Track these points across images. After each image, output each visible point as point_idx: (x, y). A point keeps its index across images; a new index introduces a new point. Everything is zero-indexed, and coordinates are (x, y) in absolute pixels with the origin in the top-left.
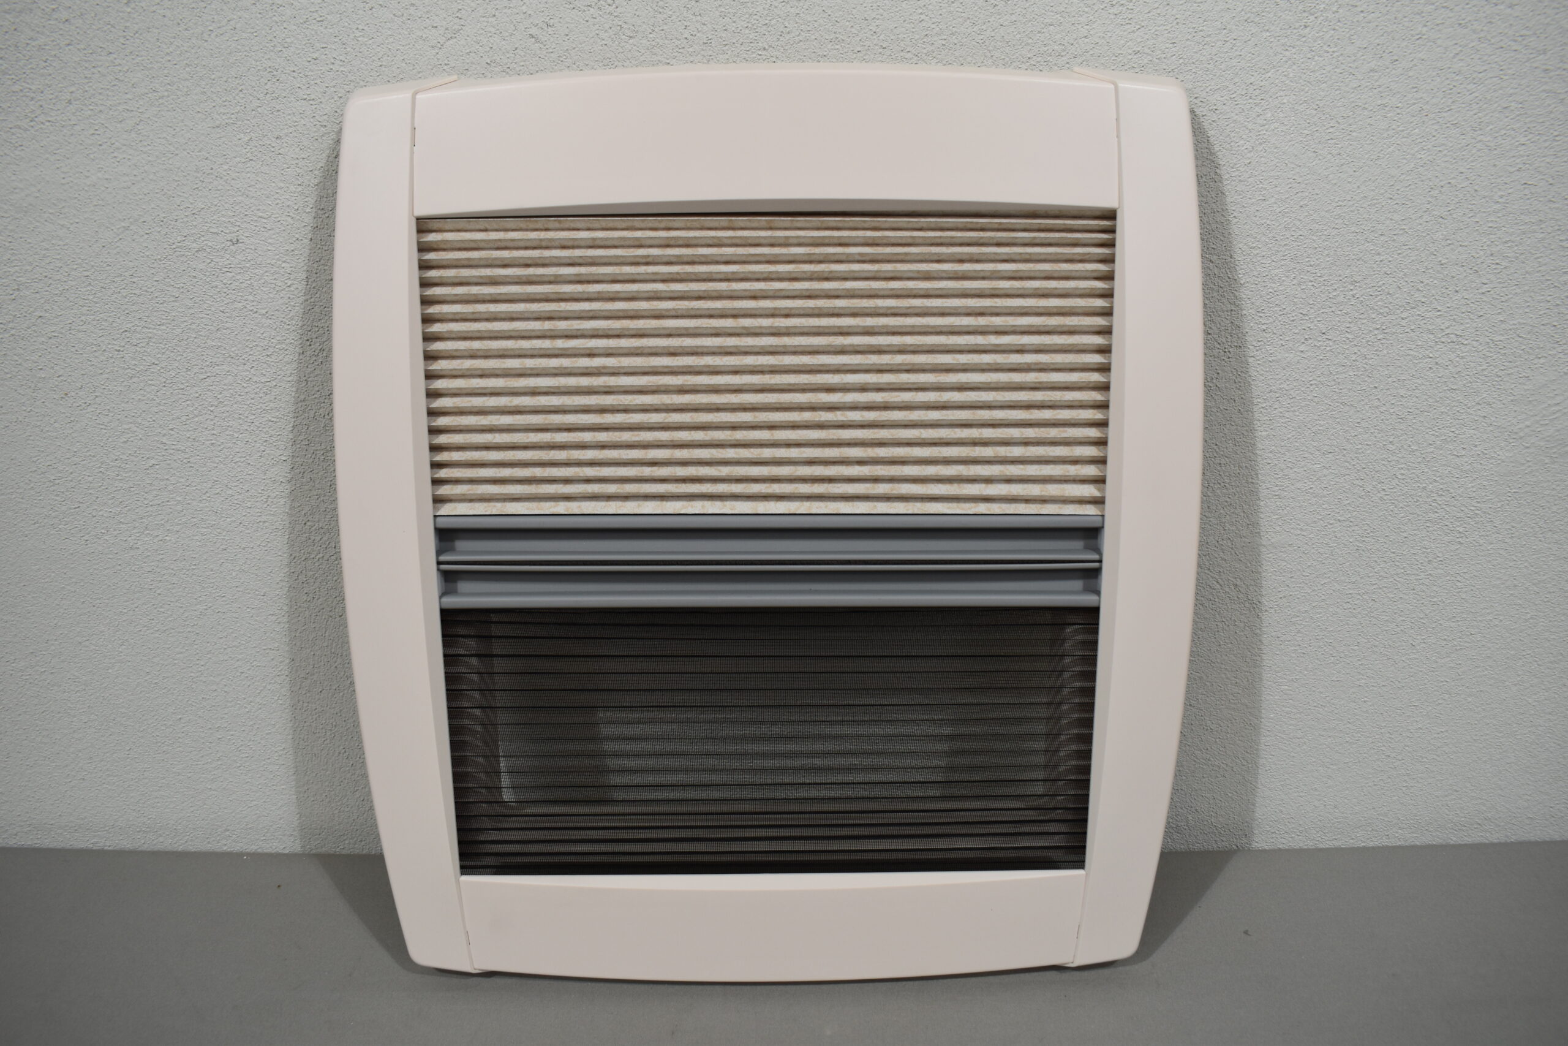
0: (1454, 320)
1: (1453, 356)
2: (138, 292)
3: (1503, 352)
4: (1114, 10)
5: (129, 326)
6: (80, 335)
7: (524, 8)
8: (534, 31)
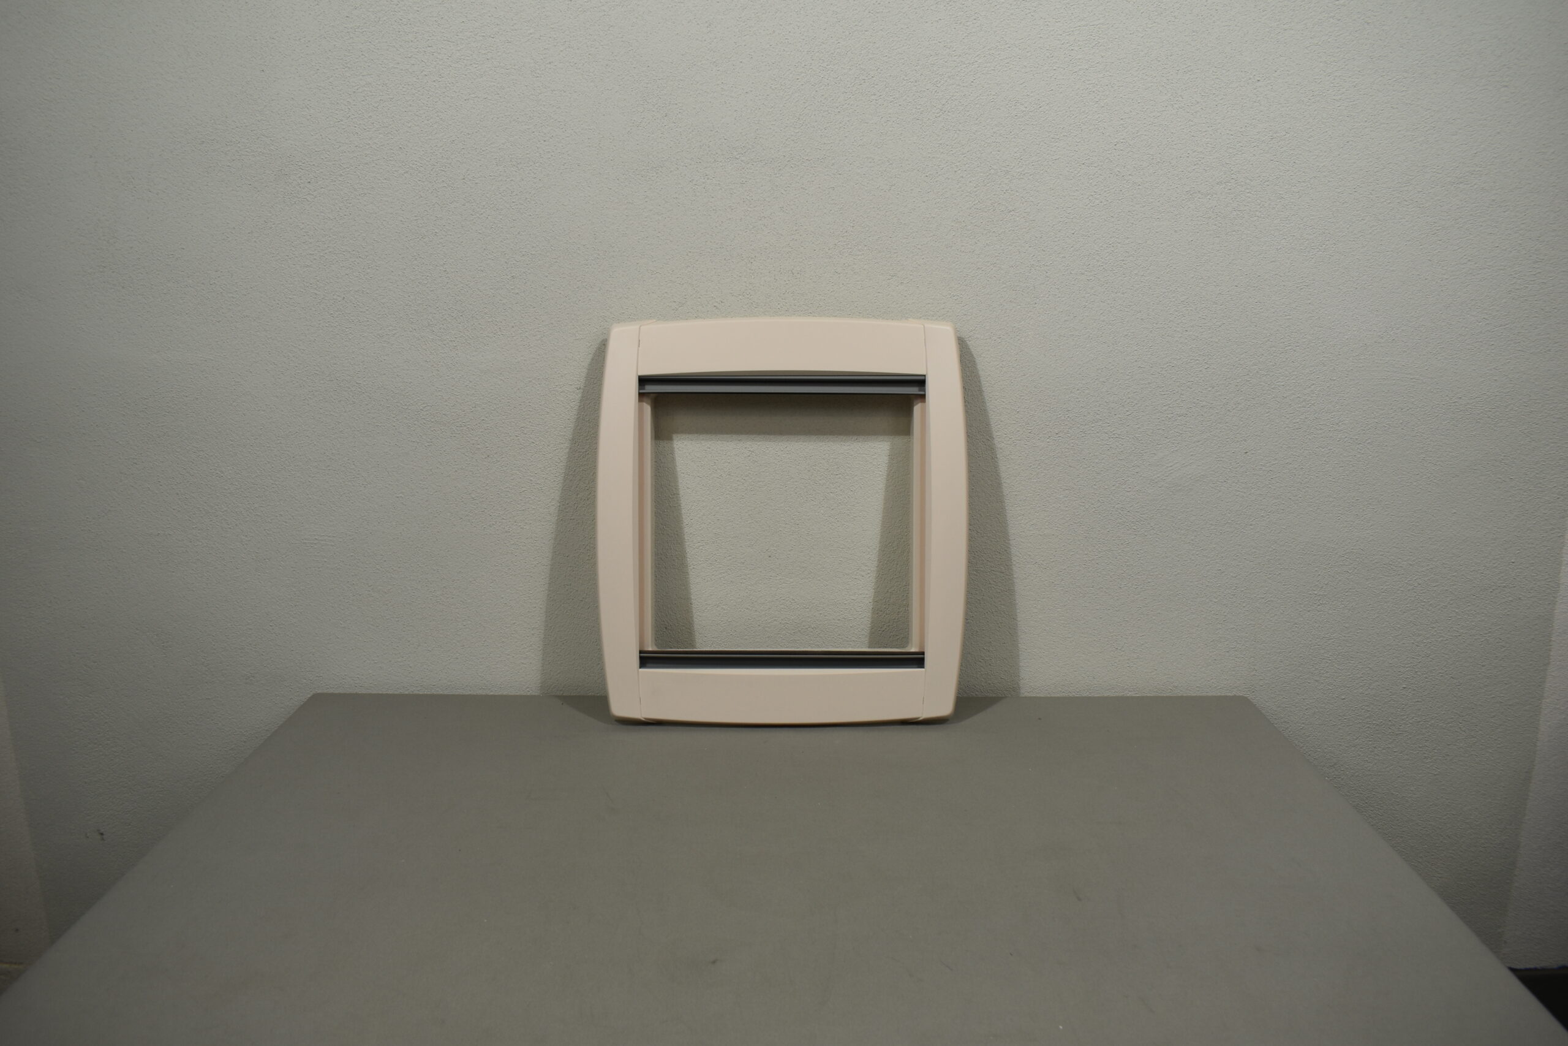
0: (1116, 427)
1: (1117, 444)
2: (531, 410)
3: (1141, 442)
4: (955, 298)
5: (524, 425)
6: (500, 429)
7: (712, 295)
8: (715, 304)
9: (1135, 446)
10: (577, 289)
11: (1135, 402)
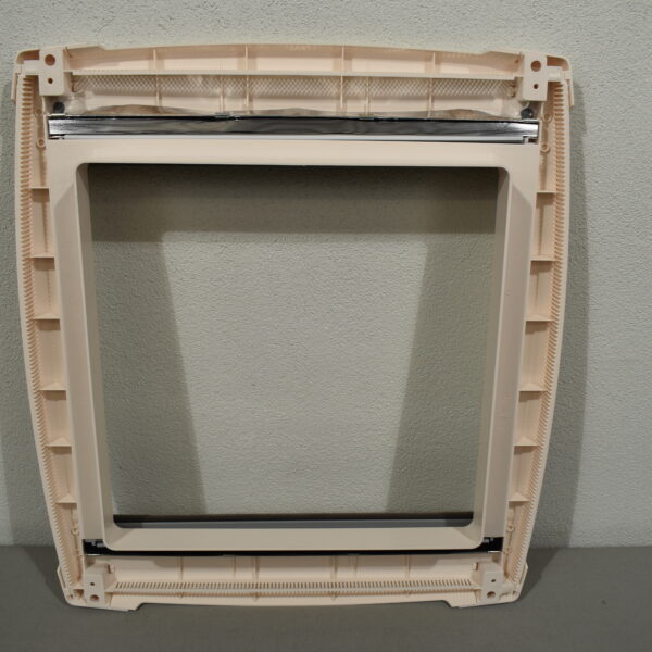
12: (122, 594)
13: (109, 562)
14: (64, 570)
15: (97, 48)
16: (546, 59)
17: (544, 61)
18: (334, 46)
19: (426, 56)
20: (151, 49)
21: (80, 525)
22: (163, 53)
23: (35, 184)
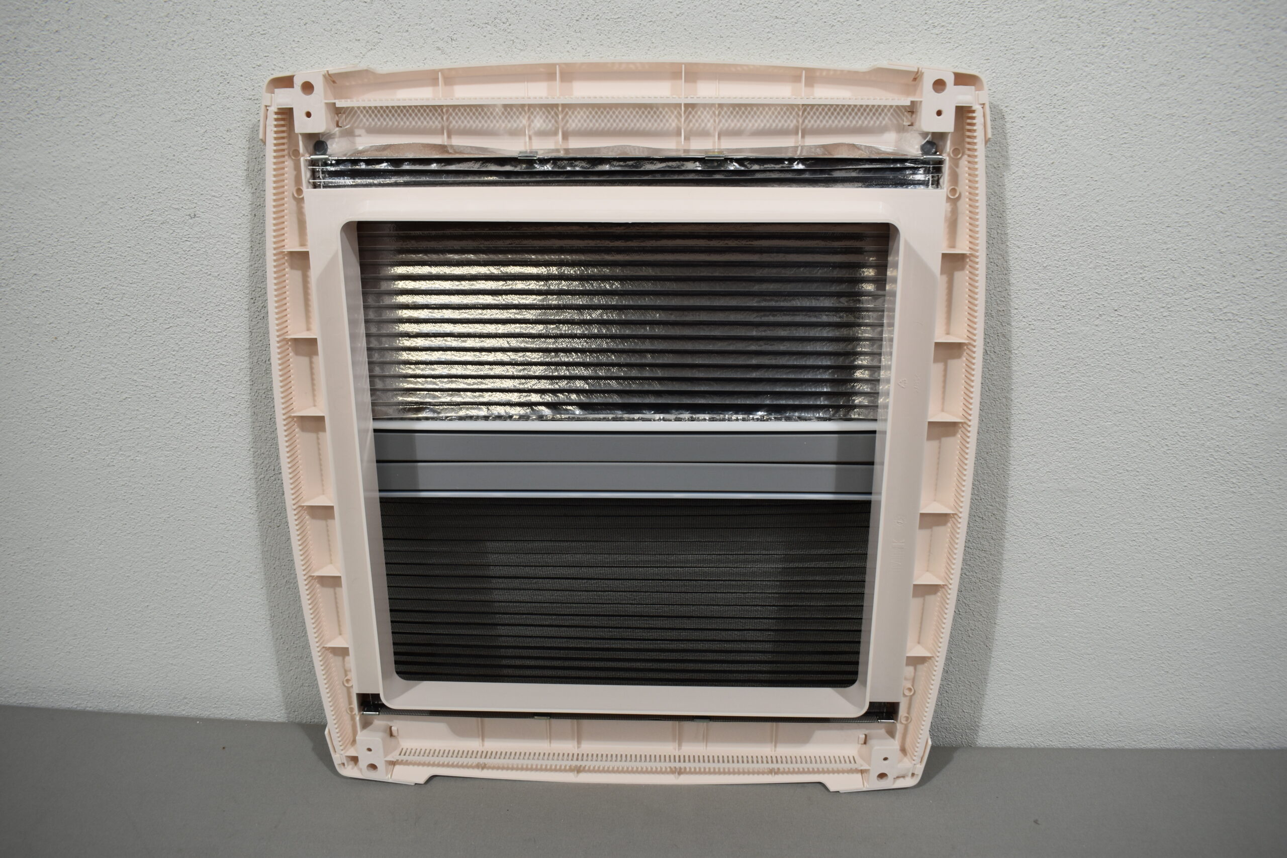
9: (1261, 336)
10: (167, 19)
11: (1276, 253)
12: (407, 763)
13: (390, 724)
14: (333, 734)
15: (366, 73)
16: (952, 77)
17: (950, 80)
18: (672, 64)
19: (793, 75)
20: (435, 72)
21: (353, 675)
22: (451, 77)
23: (292, 245)
